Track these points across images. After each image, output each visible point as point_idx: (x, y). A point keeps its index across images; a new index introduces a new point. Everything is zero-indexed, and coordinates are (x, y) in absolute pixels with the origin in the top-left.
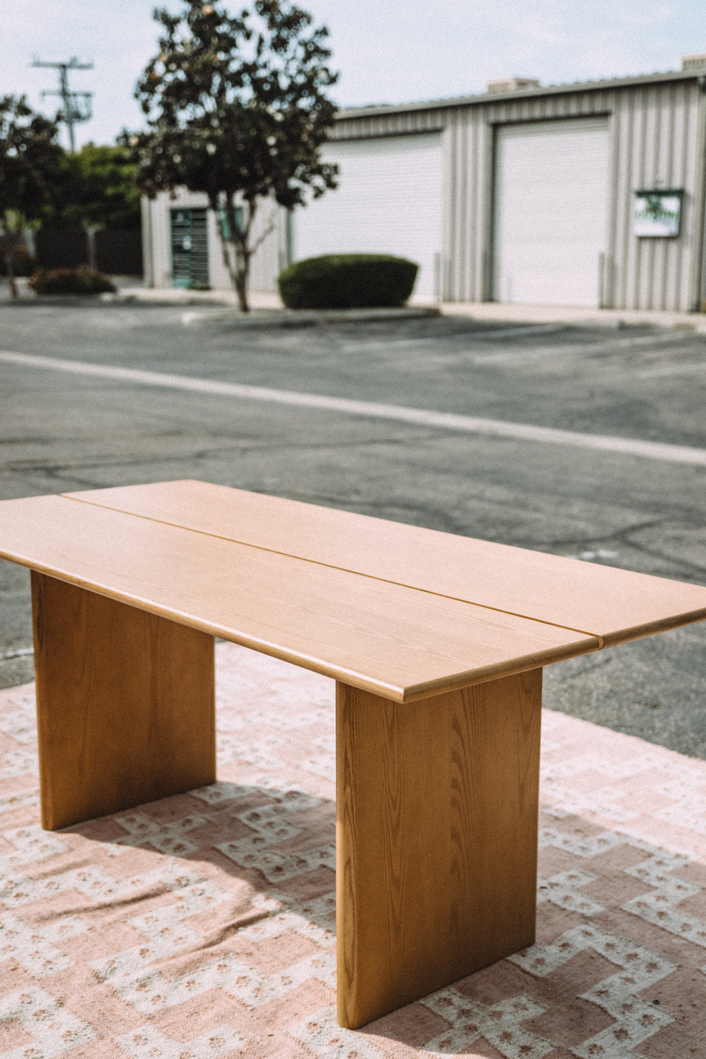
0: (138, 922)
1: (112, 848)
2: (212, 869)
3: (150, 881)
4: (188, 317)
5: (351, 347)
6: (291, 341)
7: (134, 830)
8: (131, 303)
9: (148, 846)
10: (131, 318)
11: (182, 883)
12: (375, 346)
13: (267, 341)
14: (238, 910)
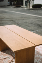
0: (4, 61)
1: (5, 54)
2: (11, 56)
3: (6, 57)
4: (26, 9)
5: (37, 11)
6: (32, 11)
7: (7, 52)
8: (22, 8)
9: (7, 54)
10: (22, 9)
11: (8, 57)
12: (38, 11)
13: (31, 10)
14: (12, 60)
